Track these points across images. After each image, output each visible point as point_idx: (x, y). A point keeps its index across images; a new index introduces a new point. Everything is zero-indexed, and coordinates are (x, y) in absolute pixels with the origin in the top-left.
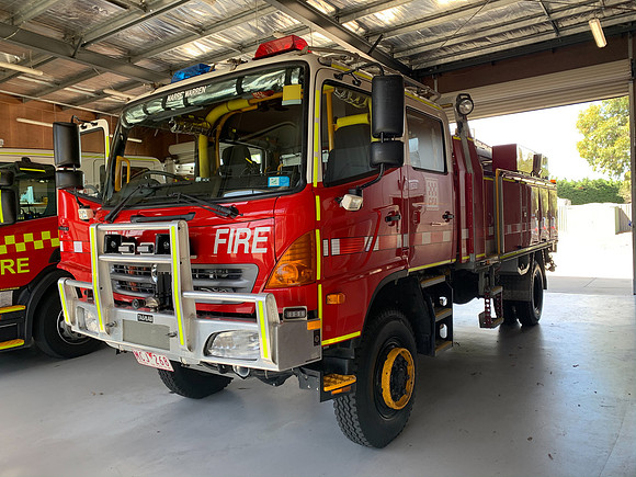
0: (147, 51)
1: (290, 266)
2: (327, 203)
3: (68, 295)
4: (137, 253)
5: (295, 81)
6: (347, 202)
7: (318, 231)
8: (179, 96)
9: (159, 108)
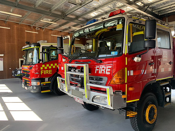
0: (81, 16)
1: (117, 78)
2: (129, 59)
3: (59, 81)
4: (76, 72)
5: (120, 23)
6: (136, 59)
7: (126, 68)
8: (88, 29)
9: (83, 32)
